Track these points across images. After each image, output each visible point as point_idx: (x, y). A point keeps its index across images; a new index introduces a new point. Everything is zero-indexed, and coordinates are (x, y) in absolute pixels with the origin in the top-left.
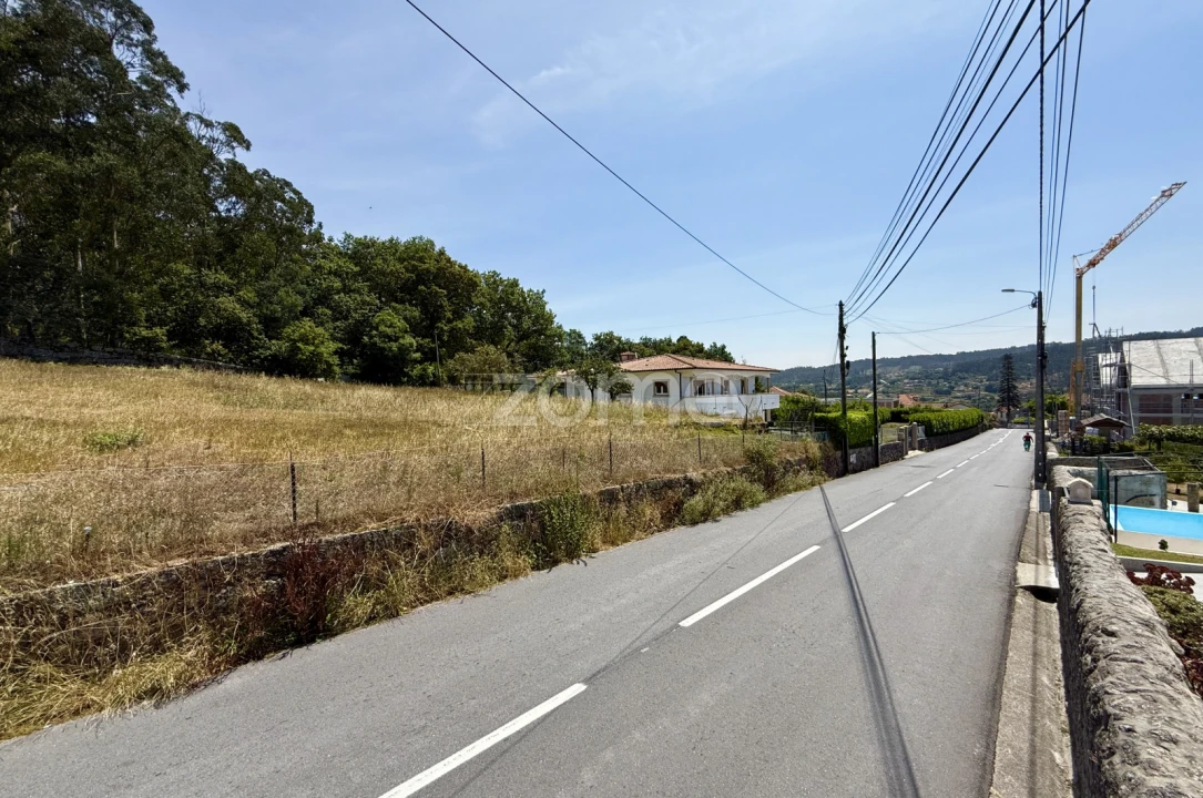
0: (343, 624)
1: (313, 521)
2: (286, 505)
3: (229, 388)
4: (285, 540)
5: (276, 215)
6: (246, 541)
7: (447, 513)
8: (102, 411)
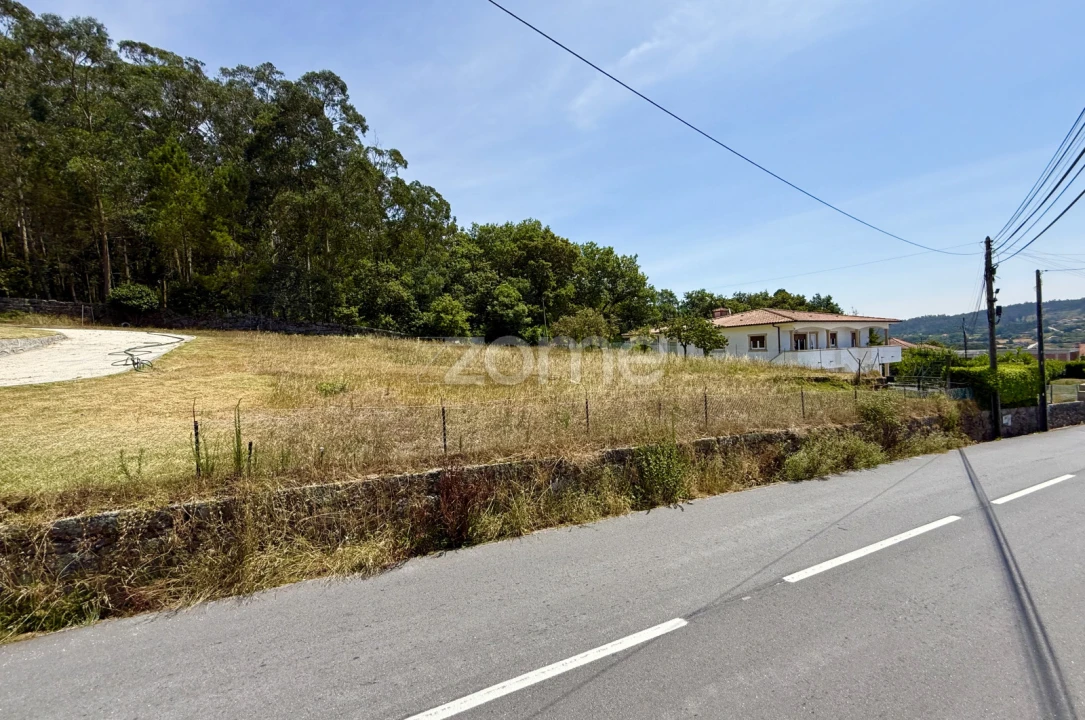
0: (480, 537)
1: (458, 453)
2: (439, 439)
3: (397, 350)
4: (439, 466)
5: (424, 215)
6: (414, 465)
7: (558, 454)
8: (325, 368)
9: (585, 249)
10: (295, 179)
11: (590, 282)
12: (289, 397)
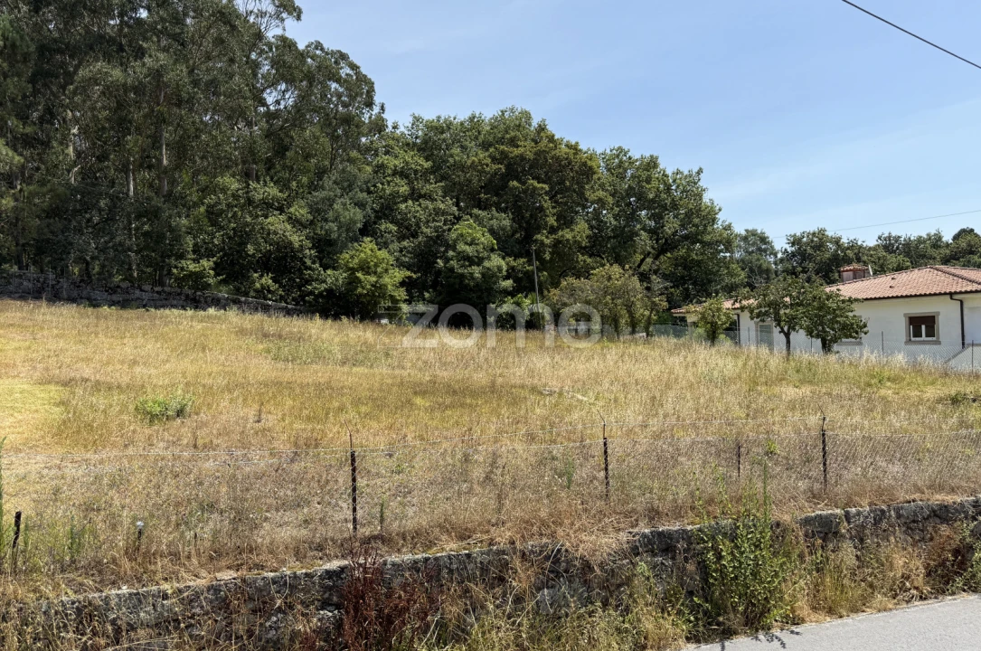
1: (376, 533)
2: (345, 505)
3: (280, 337)
4: (343, 557)
5: (330, 101)
6: (299, 555)
7: (553, 535)
8: (152, 371)
9: (608, 160)
10: (111, 41)
11: (616, 217)
12: (89, 426)
